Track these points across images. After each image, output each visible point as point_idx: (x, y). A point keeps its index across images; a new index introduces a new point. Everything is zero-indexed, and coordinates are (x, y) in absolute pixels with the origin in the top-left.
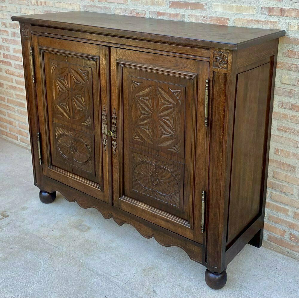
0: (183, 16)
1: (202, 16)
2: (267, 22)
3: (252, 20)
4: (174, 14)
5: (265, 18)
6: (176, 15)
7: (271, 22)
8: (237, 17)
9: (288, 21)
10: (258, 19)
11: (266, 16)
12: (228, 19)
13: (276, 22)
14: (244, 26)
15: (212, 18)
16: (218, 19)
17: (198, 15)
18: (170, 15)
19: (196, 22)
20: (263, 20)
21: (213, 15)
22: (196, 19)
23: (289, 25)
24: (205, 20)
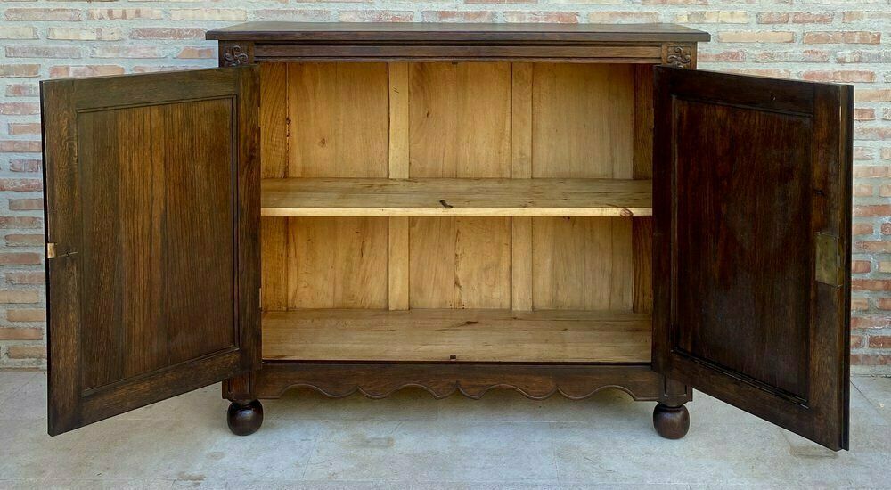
0: (494, 14)
1: (531, 13)
2: (641, 14)
3: (617, 13)
4: (476, 13)
5: (638, 8)
6: (480, 14)
7: (647, 14)
8: (592, 10)
9: (673, 10)
10: (627, 10)
11: (640, 5)
12: (577, 14)
13: (656, 13)
14: (606, 22)
15: (548, 15)
16: (560, 15)
17: (523, 11)
18: (467, 14)
19: (519, 22)
20: (635, 11)
21: (551, 10)
22: (520, 18)
23: (675, 15)
24: (536, 19)
